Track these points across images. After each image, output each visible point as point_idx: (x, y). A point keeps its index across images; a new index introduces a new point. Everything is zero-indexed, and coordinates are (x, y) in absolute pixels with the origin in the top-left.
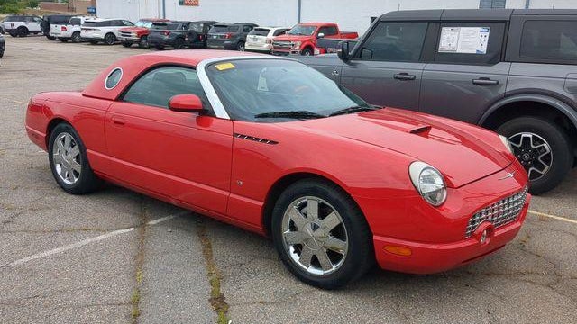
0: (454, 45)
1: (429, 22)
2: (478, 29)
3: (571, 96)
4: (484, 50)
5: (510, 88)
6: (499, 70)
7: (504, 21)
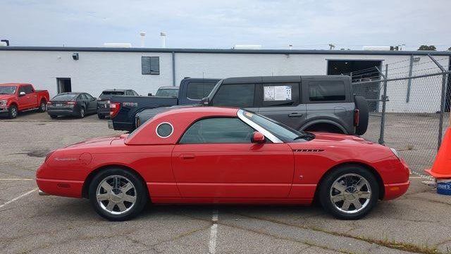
0: (273, 96)
1: (256, 84)
2: (284, 87)
3: (338, 118)
4: (290, 98)
5: (308, 118)
6: (301, 109)
7: (299, 83)
